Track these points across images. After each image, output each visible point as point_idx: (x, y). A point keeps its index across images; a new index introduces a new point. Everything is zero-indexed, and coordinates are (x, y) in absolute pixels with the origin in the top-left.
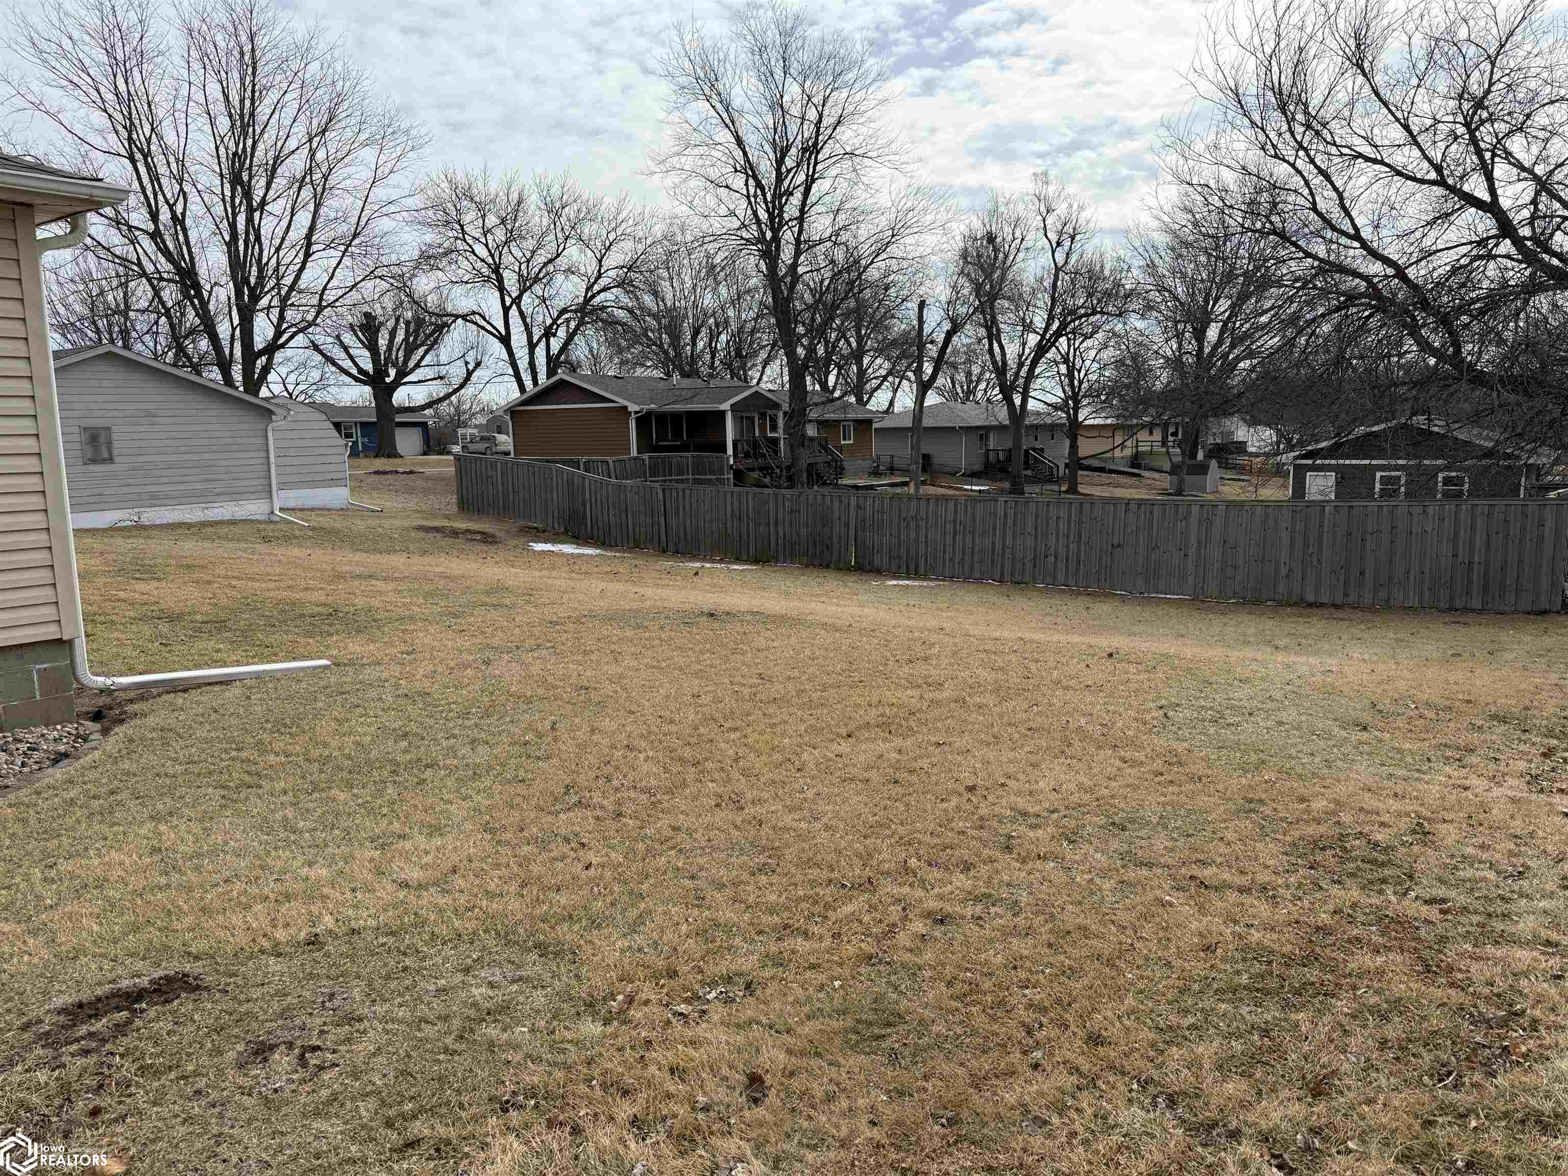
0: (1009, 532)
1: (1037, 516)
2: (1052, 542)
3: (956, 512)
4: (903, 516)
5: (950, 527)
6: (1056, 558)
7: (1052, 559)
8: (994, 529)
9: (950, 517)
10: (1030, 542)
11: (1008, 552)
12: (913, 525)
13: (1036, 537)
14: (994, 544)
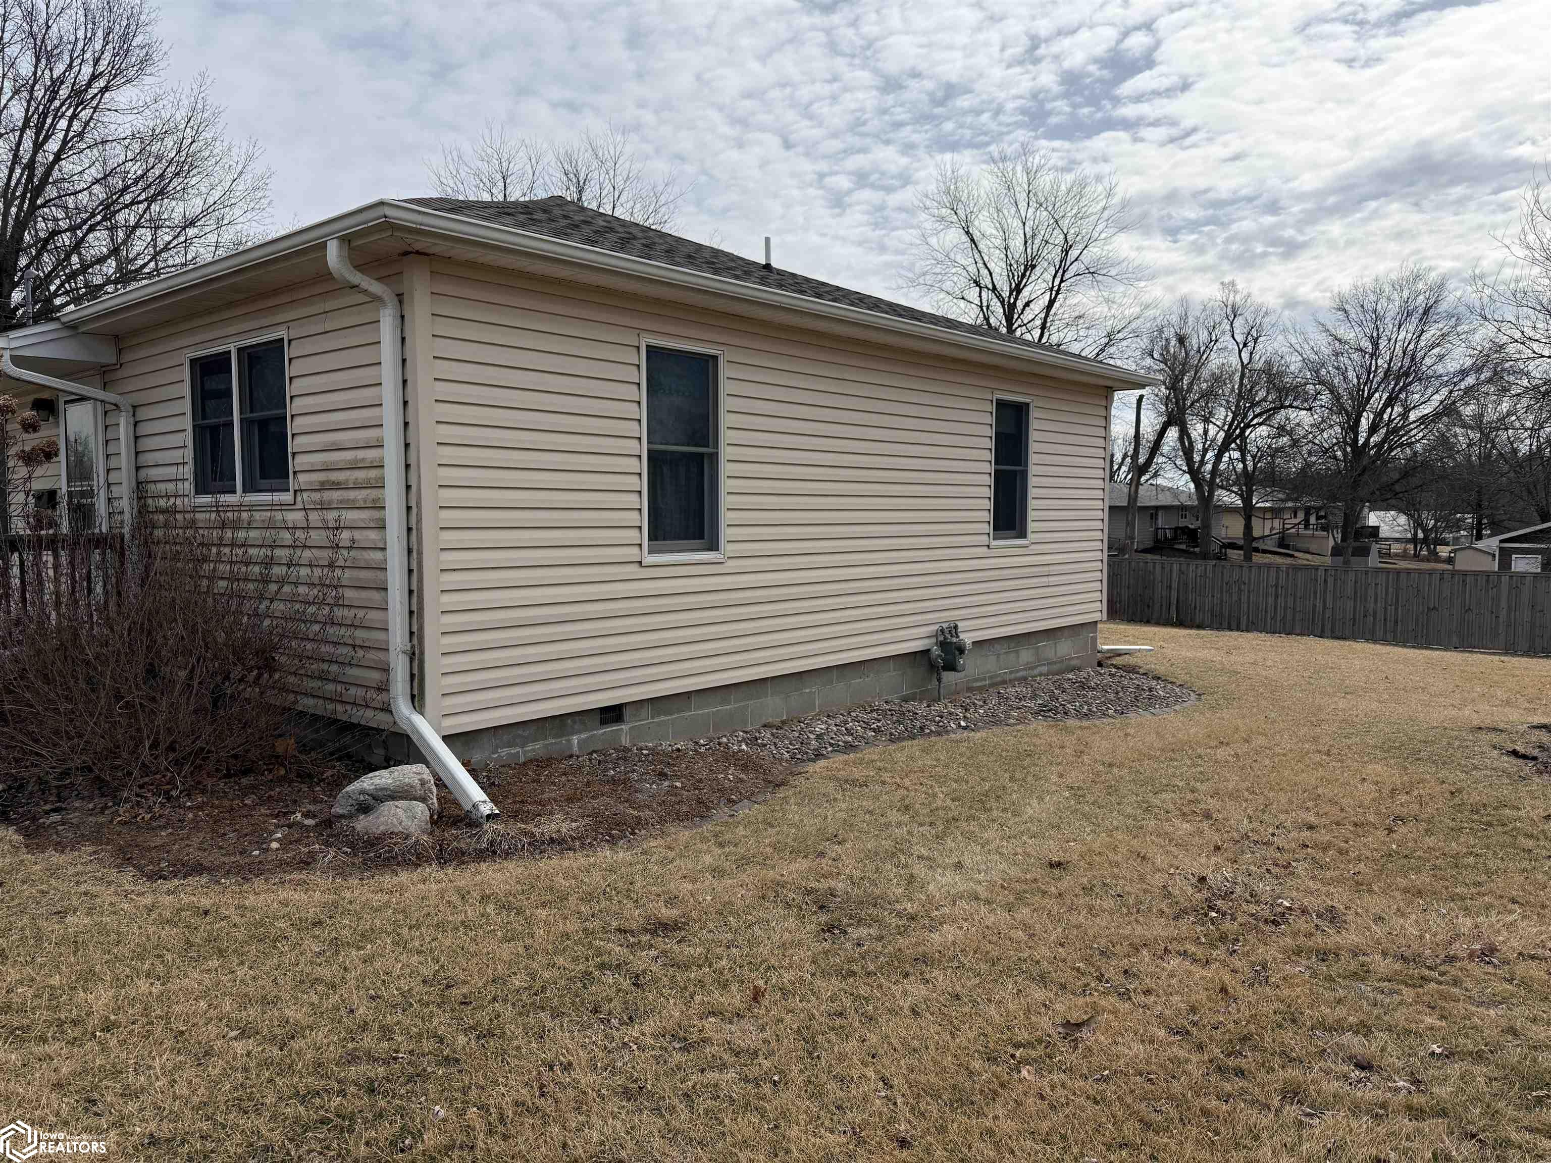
0: (1329, 596)
1: (1356, 582)
2: (1371, 606)
3: (1277, 578)
4: (1225, 580)
5: (1272, 591)
6: (1375, 618)
7: (1370, 619)
8: (1315, 593)
9: (1272, 582)
10: (1350, 604)
11: (1328, 614)
12: (1235, 589)
13: (1355, 600)
14: (1314, 605)
